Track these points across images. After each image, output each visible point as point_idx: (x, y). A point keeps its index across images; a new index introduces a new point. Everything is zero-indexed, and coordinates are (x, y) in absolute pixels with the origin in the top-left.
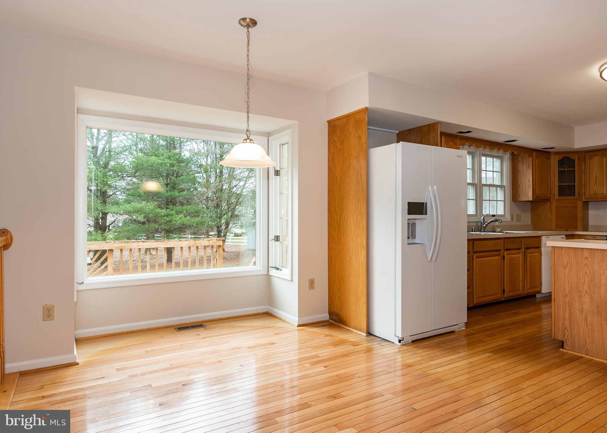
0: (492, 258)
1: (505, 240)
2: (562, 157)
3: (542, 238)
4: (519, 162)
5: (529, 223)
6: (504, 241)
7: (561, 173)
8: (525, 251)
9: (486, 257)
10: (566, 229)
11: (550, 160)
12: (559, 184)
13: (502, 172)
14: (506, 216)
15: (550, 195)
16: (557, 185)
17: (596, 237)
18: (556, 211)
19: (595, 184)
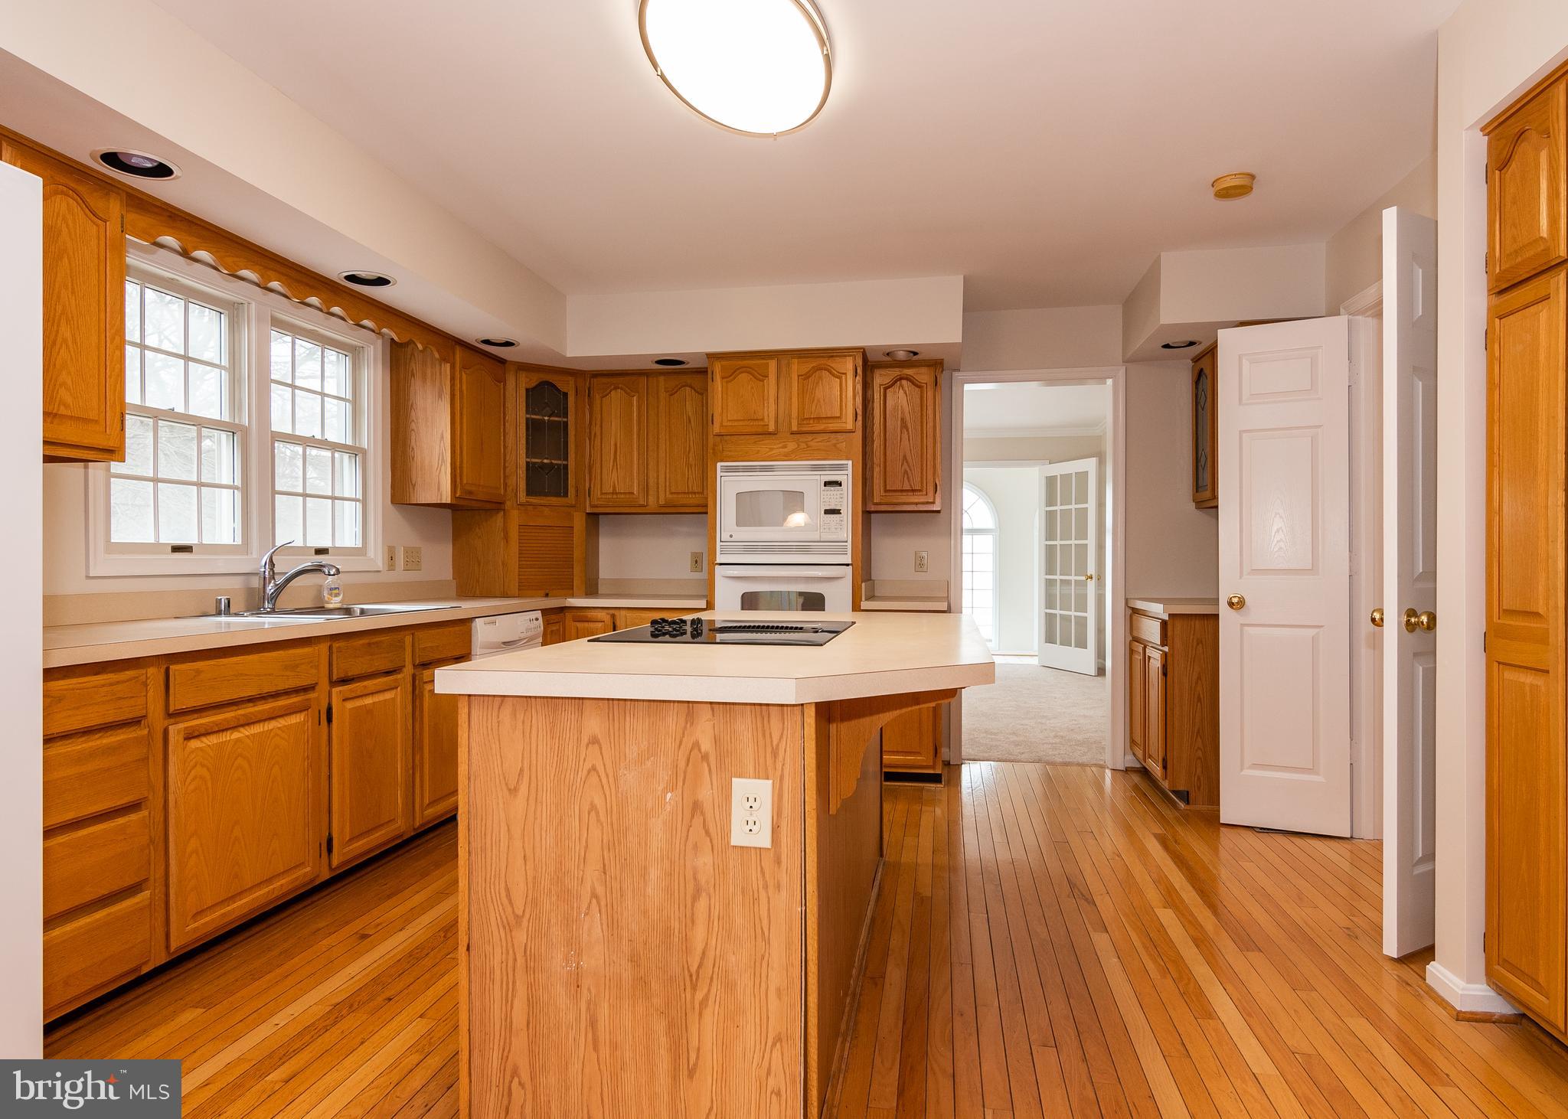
0: (273, 724)
1: (336, 645)
2: (534, 380)
3: (473, 624)
4: (413, 375)
5: (447, 574)
6: (330, 648)
7: (534, 428)
8: (414, 677)
9: (242, 726)
10: (547, 591)
11: (505, 385)
12: (528, 460)
13: (355, 402)
14: (371, 554)
15: (505, 490)
16: (523, 461)
17: (616, 613)
18: (521, 538)
19: (613, 466)
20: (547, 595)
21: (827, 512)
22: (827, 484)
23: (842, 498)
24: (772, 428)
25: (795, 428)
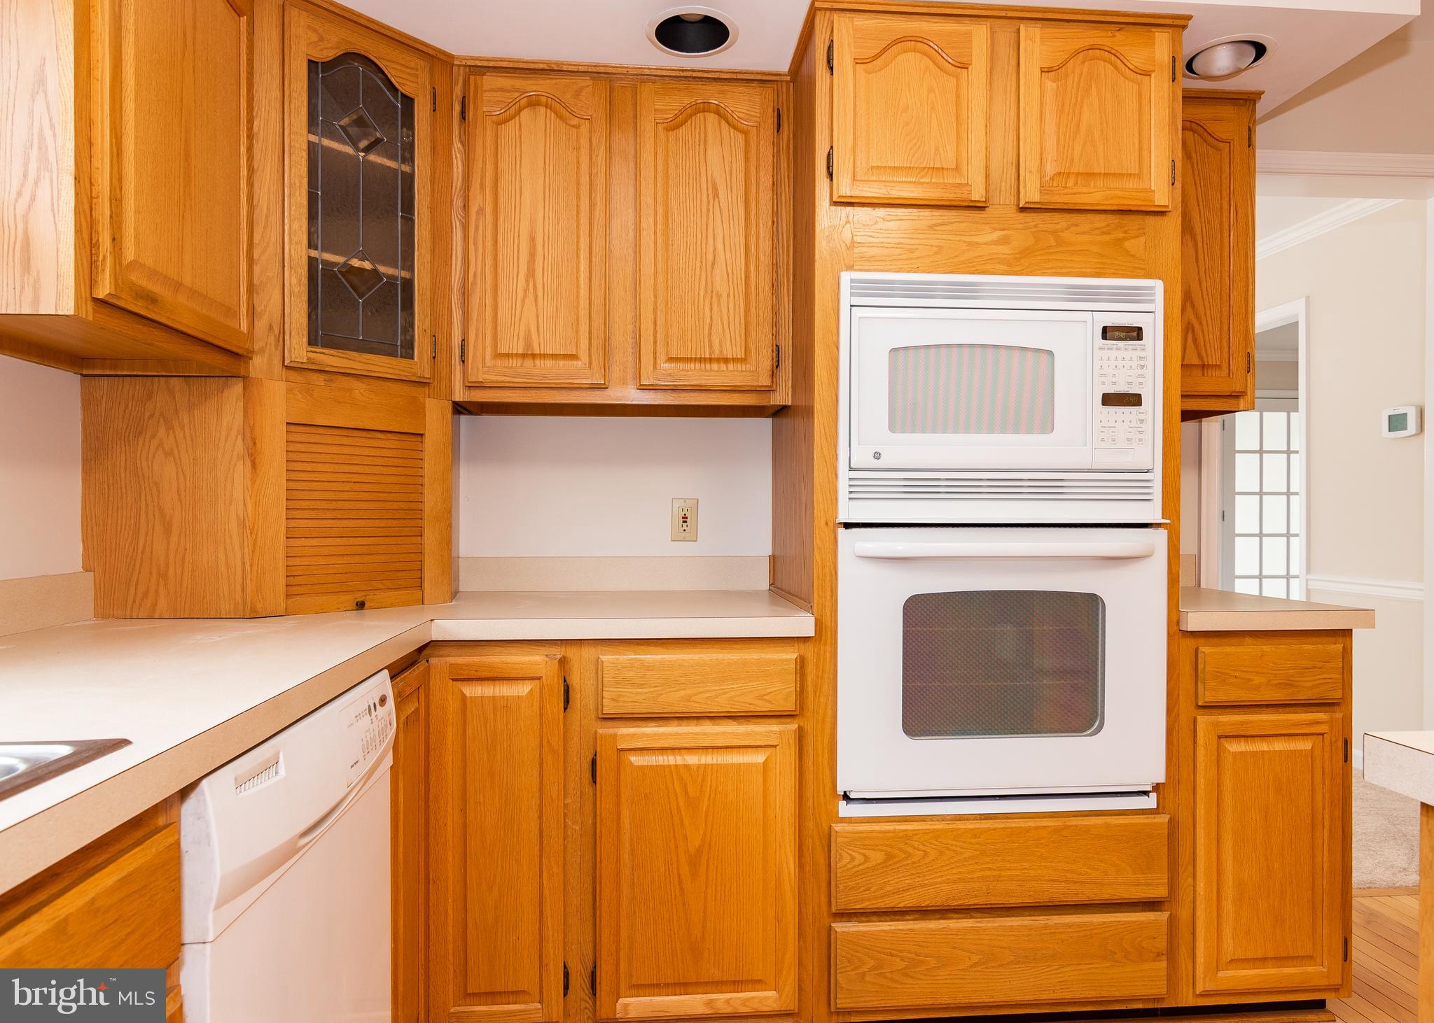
2: (330, 42)
7: (328, 174)
10: (362, 598)
12: (313, 253)
15: (252, 325)
16: (298, 251)
17: (571, 652)
18: (293, 456)
19: (526, 291)
20: (361, 606)
21: (1110, 400)
22: (1106, 332)
23: (1142, 367)
24: (977, 194)
25: (1031, 194)
